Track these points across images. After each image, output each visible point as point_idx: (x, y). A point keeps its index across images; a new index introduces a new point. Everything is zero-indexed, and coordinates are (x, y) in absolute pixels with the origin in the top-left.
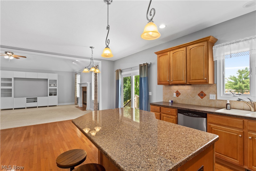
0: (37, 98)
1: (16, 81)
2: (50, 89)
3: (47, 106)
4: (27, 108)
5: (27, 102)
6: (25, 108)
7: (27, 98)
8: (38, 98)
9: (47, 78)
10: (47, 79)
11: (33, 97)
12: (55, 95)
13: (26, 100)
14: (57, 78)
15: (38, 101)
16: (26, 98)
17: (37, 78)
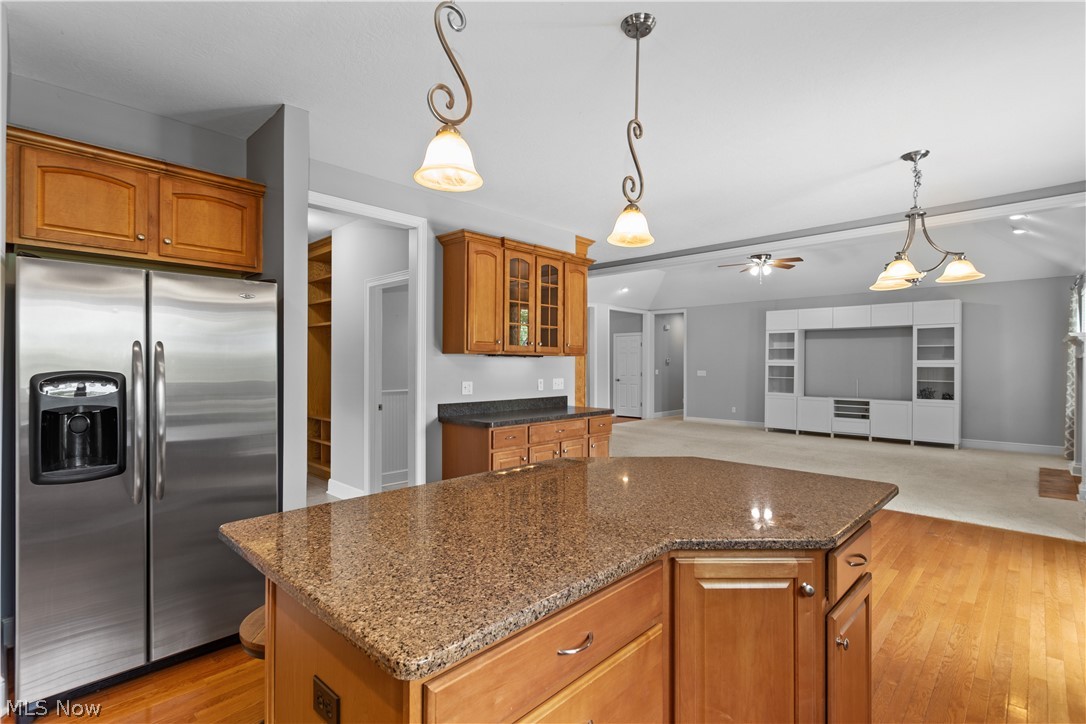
0: (867, 404)
1: (810, 342)
2: (919, 368)
3: (907, 442)
4: (837, 436)
5: (837, 415)
6: (828, 435)
7: (837, 402)
8: (872, 402)
9: (910, 324)
10: (910, 328)
11: (859, 397)
12: (949, 396)
13: (833, 409)
14: (958, 319)
15: (871, 414)
16: (831, 400)
17: (868, 325)
